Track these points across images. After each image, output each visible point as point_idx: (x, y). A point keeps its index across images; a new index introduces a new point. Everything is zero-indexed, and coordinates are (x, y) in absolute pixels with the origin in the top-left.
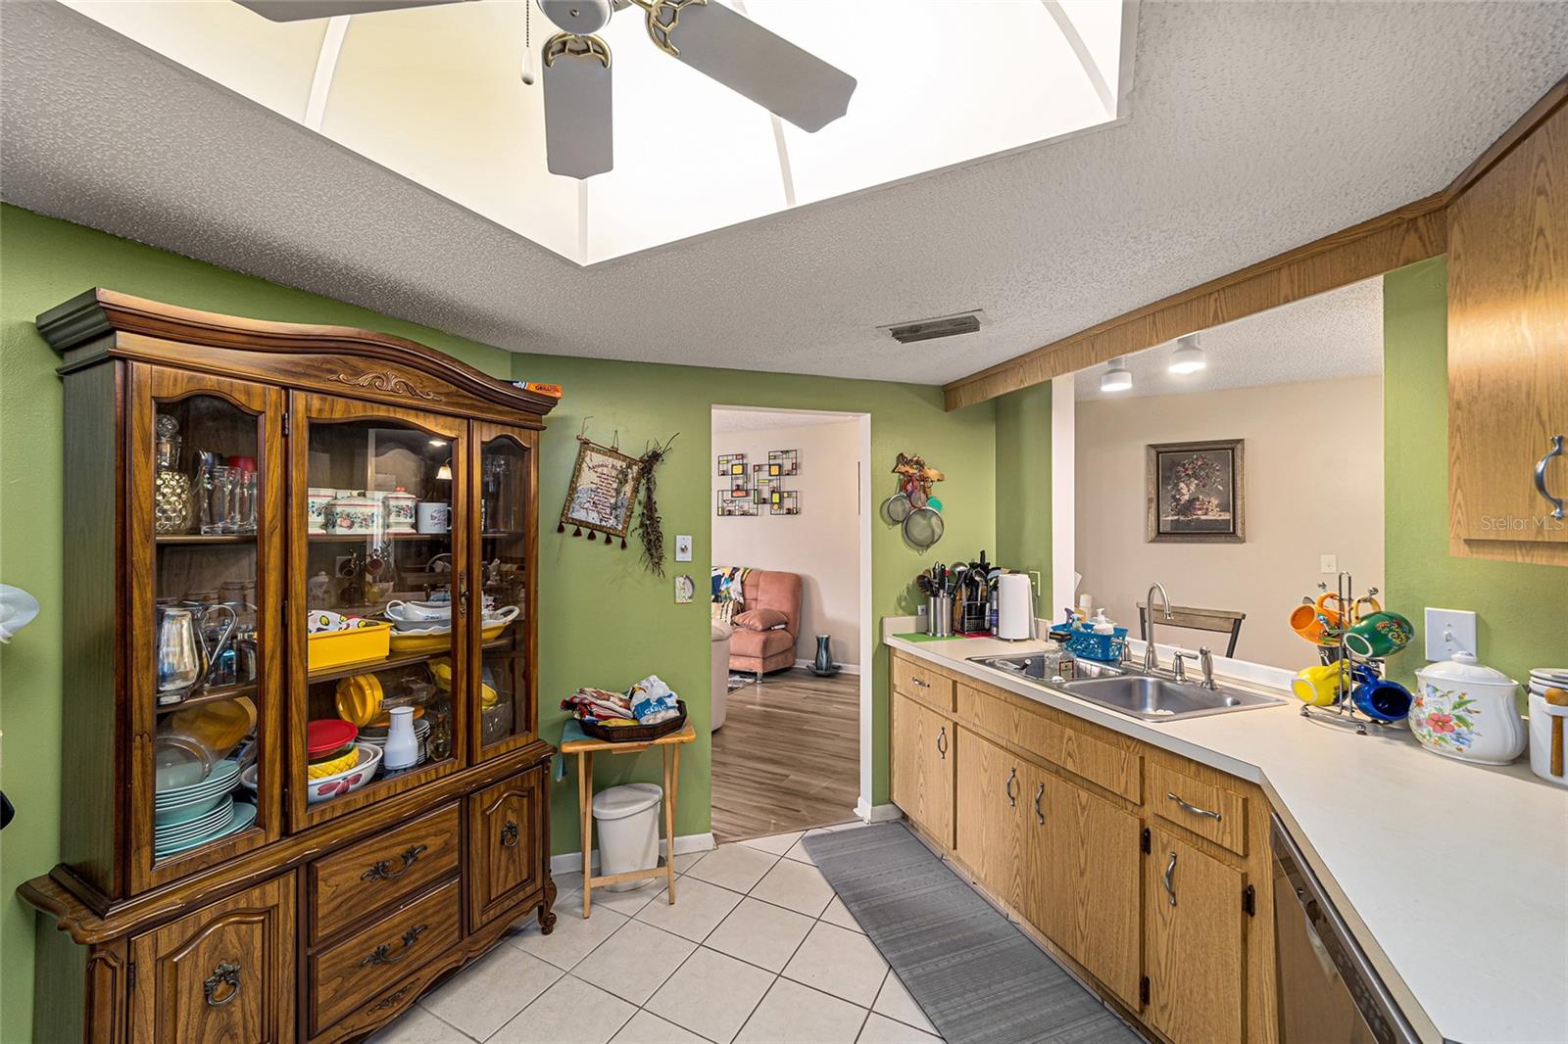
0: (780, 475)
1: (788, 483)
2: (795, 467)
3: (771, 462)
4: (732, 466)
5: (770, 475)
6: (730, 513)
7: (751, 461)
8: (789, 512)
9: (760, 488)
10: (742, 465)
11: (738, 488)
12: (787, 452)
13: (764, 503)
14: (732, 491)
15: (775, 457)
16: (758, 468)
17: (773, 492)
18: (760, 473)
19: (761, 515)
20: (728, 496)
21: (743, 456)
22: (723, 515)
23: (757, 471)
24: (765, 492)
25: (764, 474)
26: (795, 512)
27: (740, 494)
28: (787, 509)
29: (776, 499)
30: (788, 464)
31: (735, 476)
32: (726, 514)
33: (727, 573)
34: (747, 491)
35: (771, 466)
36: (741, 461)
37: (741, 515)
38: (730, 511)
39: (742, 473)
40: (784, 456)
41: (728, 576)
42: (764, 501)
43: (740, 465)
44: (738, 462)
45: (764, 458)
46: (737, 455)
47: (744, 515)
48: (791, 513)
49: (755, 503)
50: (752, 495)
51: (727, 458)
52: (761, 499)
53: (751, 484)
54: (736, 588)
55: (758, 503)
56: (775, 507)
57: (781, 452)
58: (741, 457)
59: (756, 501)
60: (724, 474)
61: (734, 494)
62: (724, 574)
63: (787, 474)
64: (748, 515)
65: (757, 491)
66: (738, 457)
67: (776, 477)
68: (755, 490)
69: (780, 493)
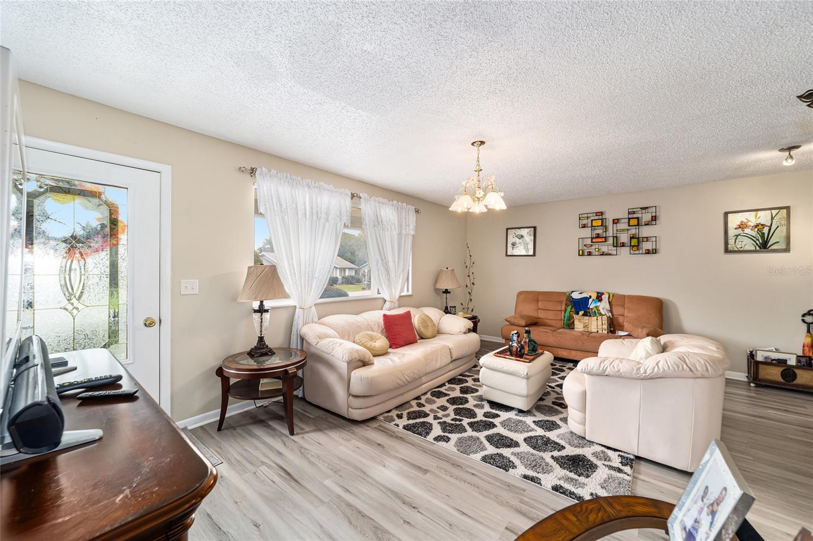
0: (638, 225)
1: (645, 232)
2: (654, 218)
3: (631, 216)
4: (592, 220)
5: (629, 226)
6: (590, 254)
7: (610, 217)
8: (648, 252)
9: (618, 235)
10: (602, 219)
11: (598, 236)
12: (647, 208)
13: (623, 246)
14: (592, 238)
15: (634, 213)
16: (616, 221)
17: (632, 238)
18: (618, 224)
19: (620, 255)
20: (589, 242)
21: (602, 213)
22: (583, 255)
23: (616, 223)
24: (624, 238)
25: (623, 225)
26: (654, 252)
27: (600, 240)
28: (646, 250)
29: (636, 243)
30: (646, 217)
31: (595, 228)
32: (586, 254)
33: (594, 296)
34: (605, 238)
35: (629, 219)
36: (600, 217)
37: (600, 255)
38: (590, 252)
39: (602, 225)
40: (644, 211)
41: (595, 298)
42: (623, 245)
43: (600, 219)
44: (597, 217)
45: (623, 214)
46: (596, 213)
47: (602, 255)
48: (648, 253)
49: (614, 246)
50: (610, 241)
51: (586, 215)
52: (621, 243)
53: (610, 233)
54: (604, 306)
55: (617, 246)
56: (634, 249)
57: (641, 208)
58: (600, 214)
59: (615, 245)
60: (584, 226)
61: (594, 240)
62: (590, 296)
63: (645, 225)
64: (605, 255)
65: (616, 238)
66: (597, 214)
67: (635, 227)
68: (614, 237)
69: (638, 238)
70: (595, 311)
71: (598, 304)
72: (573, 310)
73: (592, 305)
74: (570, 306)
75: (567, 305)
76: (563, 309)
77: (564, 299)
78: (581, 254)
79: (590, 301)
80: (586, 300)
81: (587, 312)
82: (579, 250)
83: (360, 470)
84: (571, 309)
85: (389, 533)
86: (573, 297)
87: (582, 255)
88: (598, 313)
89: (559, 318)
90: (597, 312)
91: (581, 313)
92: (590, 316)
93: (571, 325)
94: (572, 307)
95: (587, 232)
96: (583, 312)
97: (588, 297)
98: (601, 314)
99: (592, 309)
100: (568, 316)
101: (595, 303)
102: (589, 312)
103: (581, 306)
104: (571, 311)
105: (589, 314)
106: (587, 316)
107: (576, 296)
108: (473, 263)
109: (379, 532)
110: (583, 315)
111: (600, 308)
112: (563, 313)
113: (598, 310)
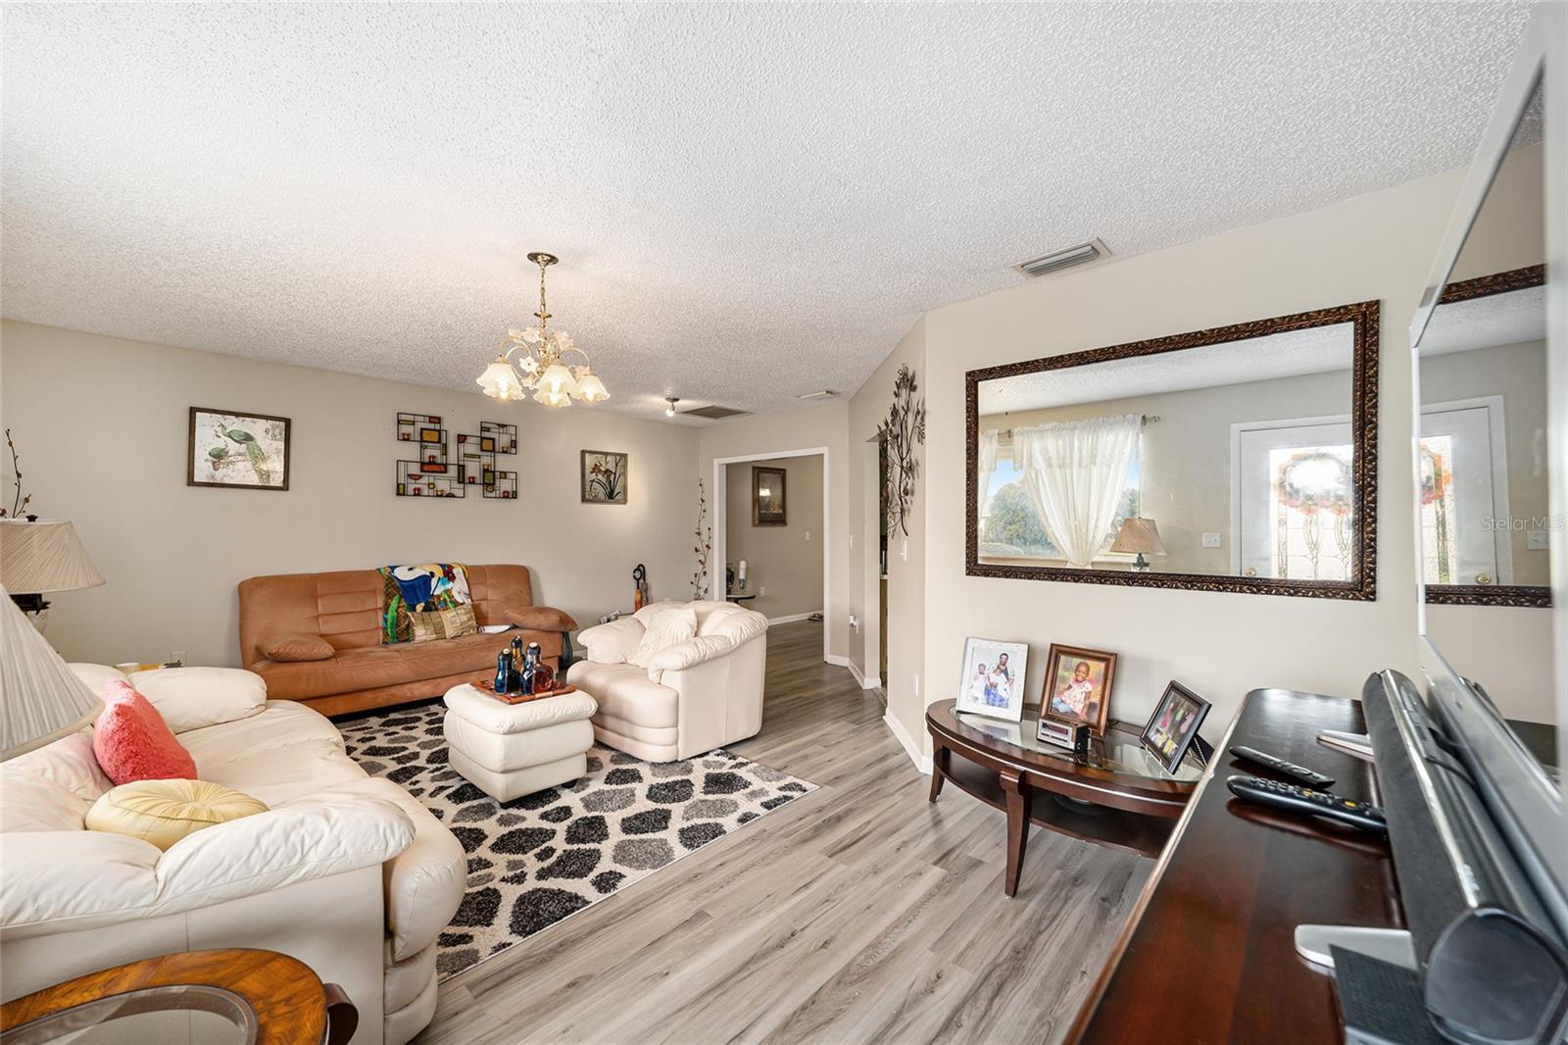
0: (493, 450)
1: (503, 463)
2: (514, 444)
3: (483, 434)
4: (422, 429)
5: (481, 450)
6: (418, 493)
7: (452, 427)
8: (506, 496)
9: (465, 463)
10: (439, 430)
11: (432, 462)
12: (506, 426)
13: (473, 483)
14: (423, 464)
15: (488, 430)
16: (462, 439)
17: (484, 471)
18: (465, 445)
19: (466, 498)
20: (415, 469)
21: (439, 420)
23: (463, 442)
24: (473, 469)
25: (471, 447)
26: (515, 495)
27: (435, 468)
28: (504, 492)
29: (489, 480)
30: (503, 441)
31: (426, 444)
32: (412, 493)
33: (439, 572)
34: (445, 465)
35: (482, 438)
36: (437, 427)
37: (438, 496)
38: (419, 489)
39: (439, 442)
40: (501, 430)
41: (442, 576)
42: (472, 481)
43: (435, 430)
44: (432, 426)
45: (471, 429)
46: (430, 417)
47: (441, 496)
48: (508, 497)
49: (459, 482)
50: (453, 471)
51: (411, 418)
52: (470, 478)
53: (452, 458)
54: (458, 588)
55: (463, 482)
56: (489, 489)
57: (498, 425)
58: (436, 420)
59: (461, 480)
60: (406, 438)
61: (425, 468)
62: (432, 573)
63: (503, 452)
64: (447, 496)
65: (461, 468)
66: (432, 420)
67: (489, 454)
68: (459, 466)
69: (494, 472)
70: (445, 599)
71: (450, 585)
72: (403, 603)
73: (438, 589)
74: (397, 597)
75: (389, 596)
76: (380, 604)
77: (381, 586)
78: (401, 492)
79: (434, 582)
80: (425, 580)
81: (429, 602)
82: (398, 485)
83: (669, 1017)
84: (399, 602)
85: (849, 965)
86: (400, 578)
87: (404, 495)
88: (451, 602)
89: (373, 626)
90: (448, 600)
91: (420, 607)
92: (436, 609)
93: (403, 634)
94: (401, 597)
95: (411, 451)
96: (423, 604)
97: (428, 574)
98: (456, 604)
99: (439, 596)
100: (393, 617)
101: (443, 584)
102: (434, 603)
103: (417, 592)
104: (398, 607)
105: (433, 607)
106: (431, 610)
107: (403, 574)
108: (27, 500)
109: (847, 979)
110: (425, 609)
111: (454, 593)
112: (381, 614)
113: (451, 597)
